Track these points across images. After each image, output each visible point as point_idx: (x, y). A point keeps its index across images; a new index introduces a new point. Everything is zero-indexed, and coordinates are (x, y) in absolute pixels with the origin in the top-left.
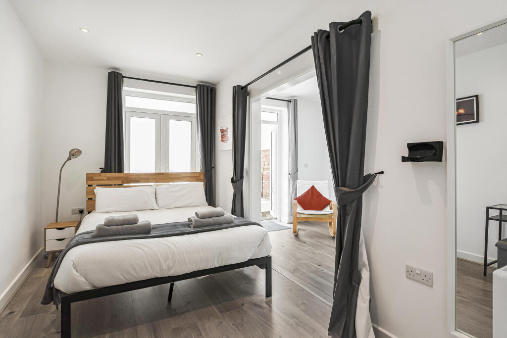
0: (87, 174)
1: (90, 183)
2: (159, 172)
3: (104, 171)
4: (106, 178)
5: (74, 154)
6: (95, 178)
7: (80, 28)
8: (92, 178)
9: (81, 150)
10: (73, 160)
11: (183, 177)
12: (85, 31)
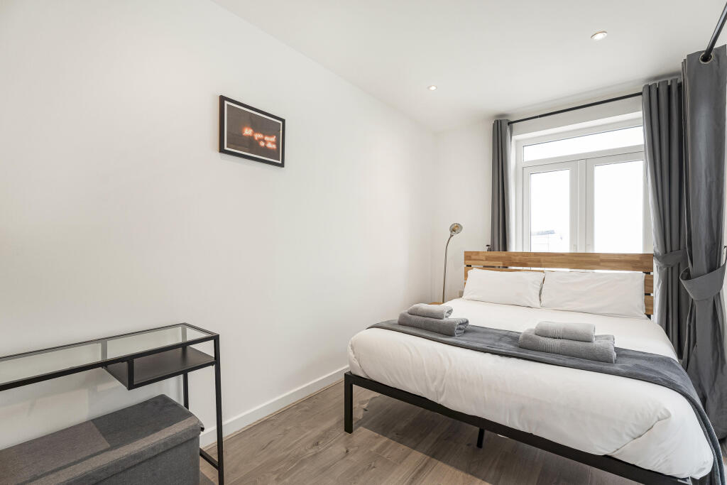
0: (465, 252)
1: (469, 262)
2: (575, 252)
3: (491, 249)
4: (484, 258)
5: (455, 229)
6: (473, 257)
7: (429, 88)
8: (470, 256)
9: (462, 225)
10: (456, 236)
11: (602, 261)
12: (433, 88)
